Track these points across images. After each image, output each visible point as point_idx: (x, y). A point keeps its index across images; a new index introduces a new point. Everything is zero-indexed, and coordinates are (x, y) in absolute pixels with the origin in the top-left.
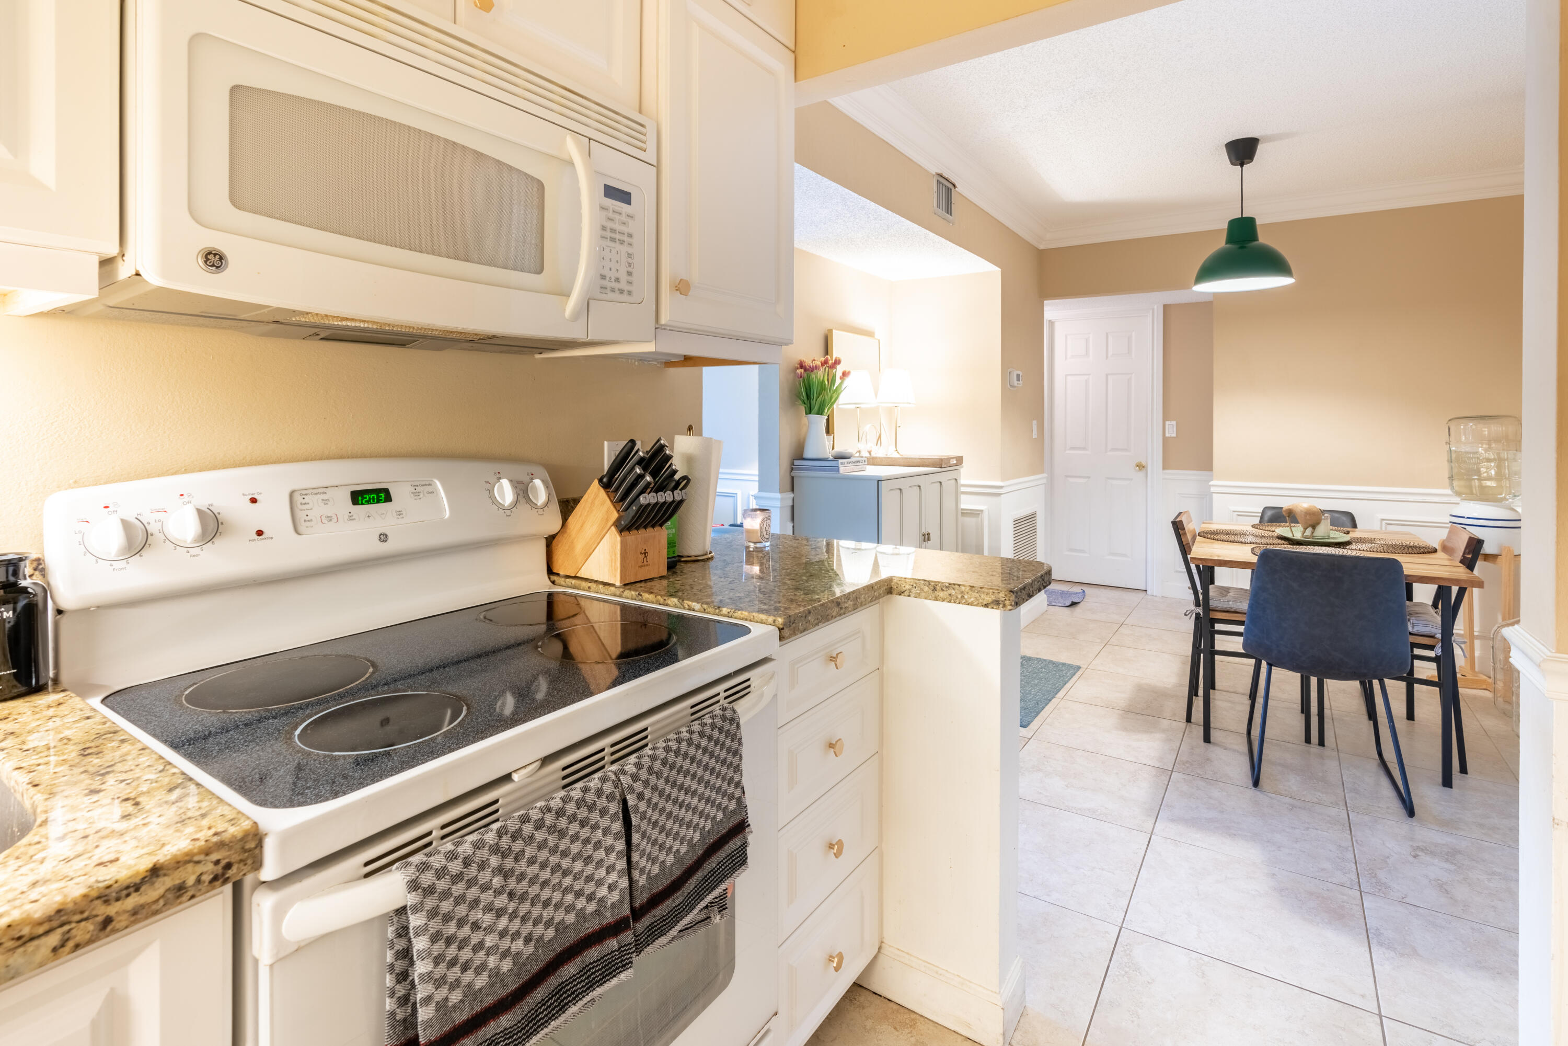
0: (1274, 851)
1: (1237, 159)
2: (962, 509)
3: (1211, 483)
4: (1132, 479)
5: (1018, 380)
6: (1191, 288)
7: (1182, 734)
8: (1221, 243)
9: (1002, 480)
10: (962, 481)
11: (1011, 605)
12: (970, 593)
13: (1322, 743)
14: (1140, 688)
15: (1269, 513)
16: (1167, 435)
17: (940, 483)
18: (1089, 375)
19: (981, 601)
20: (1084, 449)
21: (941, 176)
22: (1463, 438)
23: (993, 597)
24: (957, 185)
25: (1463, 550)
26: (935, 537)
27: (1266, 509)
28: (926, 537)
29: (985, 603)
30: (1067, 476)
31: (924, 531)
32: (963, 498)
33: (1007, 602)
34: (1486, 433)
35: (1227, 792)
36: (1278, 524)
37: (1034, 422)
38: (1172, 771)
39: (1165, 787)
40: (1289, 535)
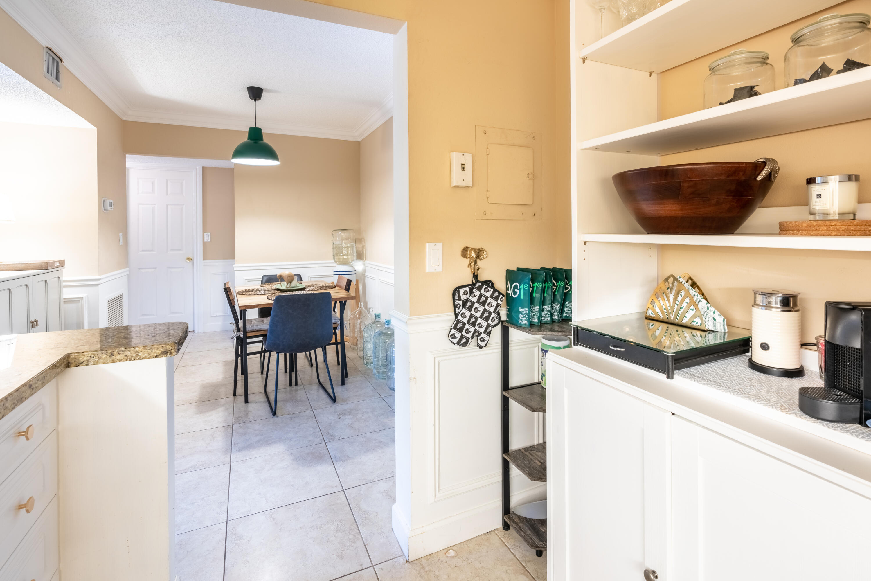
0: (289, 442)
1: (253, 96)
2: (64, 299)
3: (234, 266)
4: (184, 267)
5: (111, 206)
6: (230, 160)
7: (233, 403)
8: (245, 139)
9: (99, 275)
10: (64, 278)
11: (175, 352)
12: (143, 350)
13: (296, 384)
14: (204, 387)
15: (265, 278)
16: (205, 240)
17: (46, 281)
18: (155, 204)
19: (152, 354)
20: (152, 250)
21: (50, 50)
22: (338, 239)
23: (162, 350)
24: (63, 60)
25: (345, 285)
26: (42, 323)
27: (264, 276)
28: (34, 324)
29: (156, 355)
30: (140, 269)
31: (32, 319)
32: (65, 290)
33: (173, 351)
34: (344, 236)
35: (262, 424)
36: (271, 283)
37: (121, 235)
38: (233, 425)
39: (231, 434)
40: (280, 288)
